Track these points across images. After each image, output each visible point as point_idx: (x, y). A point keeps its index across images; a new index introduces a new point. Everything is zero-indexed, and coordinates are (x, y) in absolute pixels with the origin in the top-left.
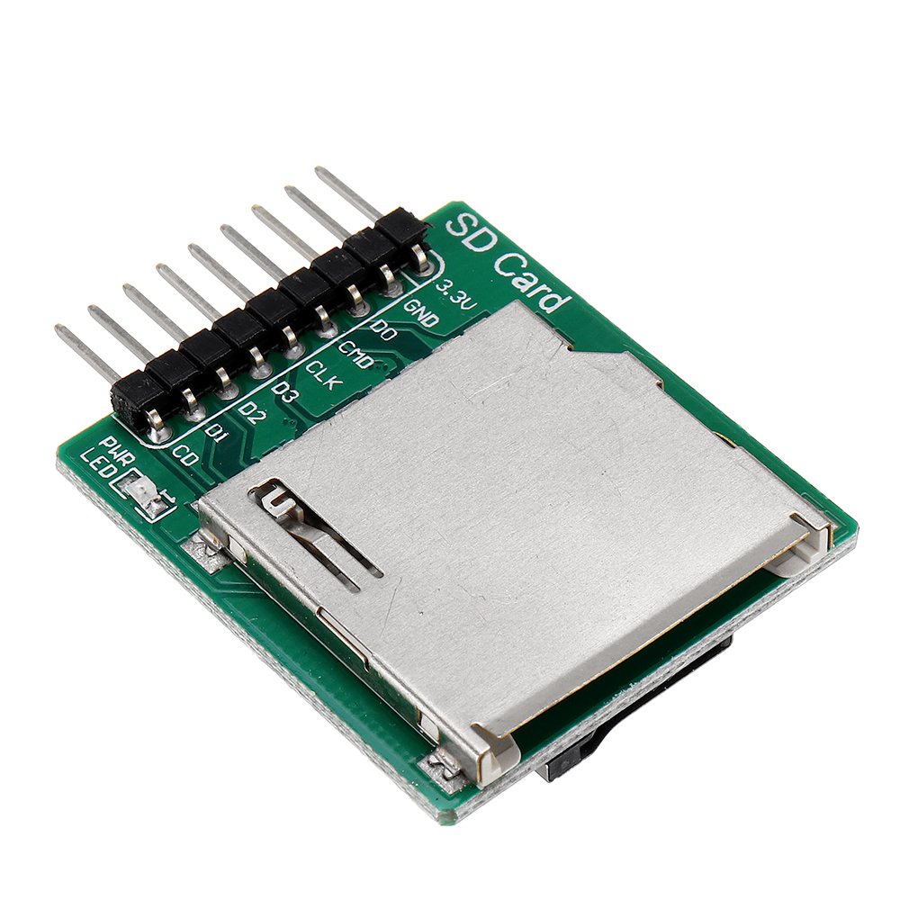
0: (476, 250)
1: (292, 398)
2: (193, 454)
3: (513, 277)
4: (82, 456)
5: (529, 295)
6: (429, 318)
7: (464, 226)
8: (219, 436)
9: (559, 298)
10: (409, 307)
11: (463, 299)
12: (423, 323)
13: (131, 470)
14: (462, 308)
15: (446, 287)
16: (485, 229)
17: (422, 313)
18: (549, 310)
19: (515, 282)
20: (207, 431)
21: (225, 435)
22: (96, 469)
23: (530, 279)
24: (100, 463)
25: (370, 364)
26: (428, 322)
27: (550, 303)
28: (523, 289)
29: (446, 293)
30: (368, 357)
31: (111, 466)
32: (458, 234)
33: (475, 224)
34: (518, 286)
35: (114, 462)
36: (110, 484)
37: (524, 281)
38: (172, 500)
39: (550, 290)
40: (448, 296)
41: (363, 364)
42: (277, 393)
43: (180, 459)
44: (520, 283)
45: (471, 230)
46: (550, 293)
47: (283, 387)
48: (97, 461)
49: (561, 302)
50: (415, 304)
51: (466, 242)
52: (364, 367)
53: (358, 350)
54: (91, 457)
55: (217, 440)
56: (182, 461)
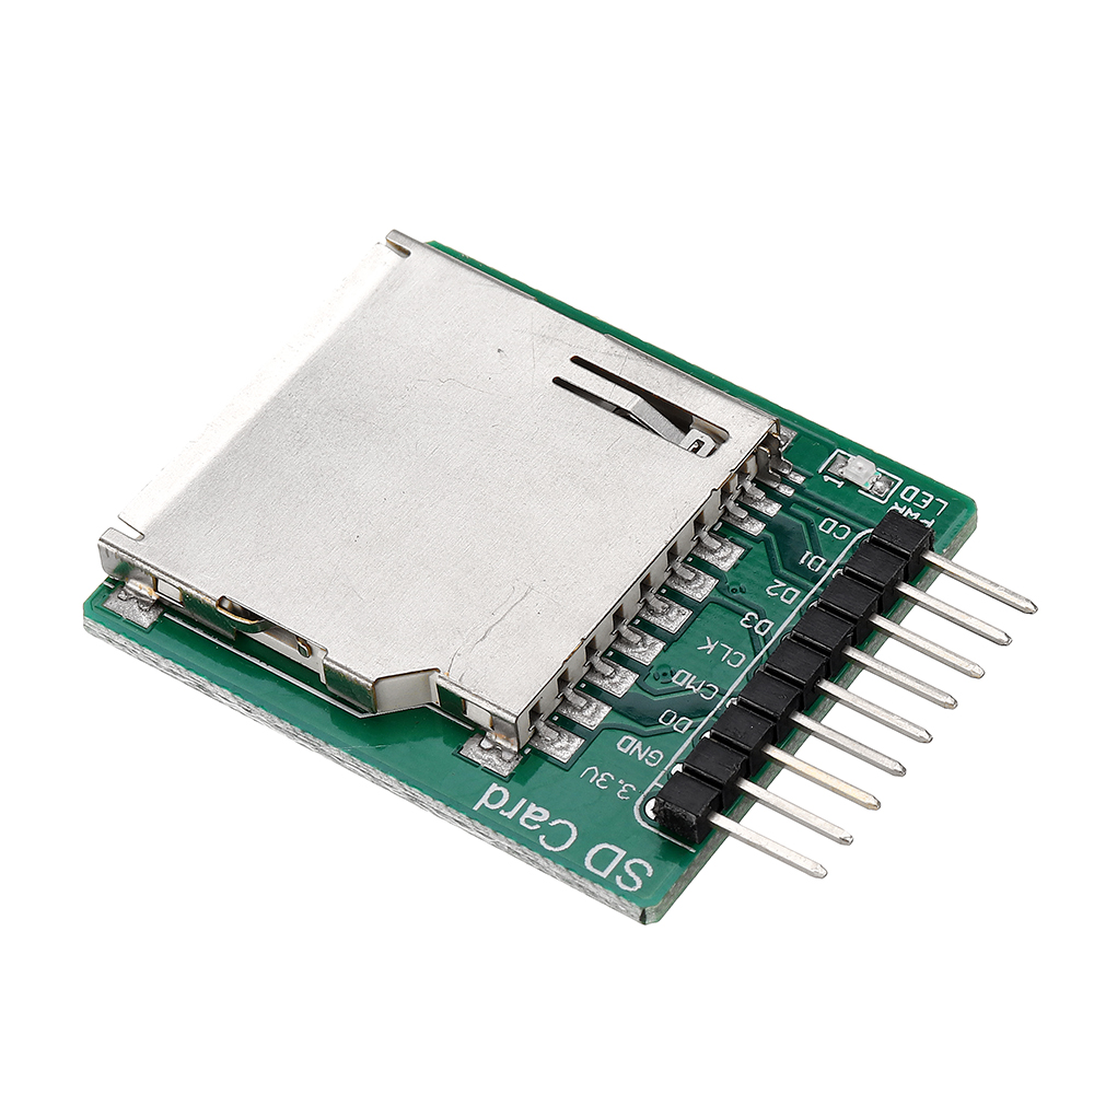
0: (606, 846)
1: (746, 618)
2: (828, 532)
3: (550, 820)
4: (946, 504)
5: (523, 801)
6: (629, 748)
7: (632, 874)
8: (809, 558)
9: (487, 805)
10: (657, 756)
11: (599, 778)
12: (634, 740)
13: (886, 500)
14: (595, 768)
15: (624, 790)
16: (604, 875)
17: (640, 751)
18: (494, 787)
19: (546, 815)
20: (824, 561)
21: (802, 562)
22: (924, 493)
23: (528, 821)
24: (924, 501)
25: (676, 676)
26: (628, 741)
27: (496, 797)
28: (532, 808)
29: (621, 782)
30: (681, 684)
31: (909, 500)
32: (635, 861)
33: (618, 878)
34: (540, 810)
35: (909, 505)
36: (901, 481)
37: (535, 818)
38: (826, 478)
39: (502, 812)
40: (617, 779)
41: (684, 675)
42: (766, 621)
43: (839, 524)
44: (541, 815)
45: (619, 869)
46: (501, 808)
47: (762, 629)
48: (927, 503)
49: (484, 800)
50: (650, 760)
51: (622, 853)
52: (680, 672)
53: (695, 690)
54: (935, 506)
55: (808, 553)
56: (836, 523)
